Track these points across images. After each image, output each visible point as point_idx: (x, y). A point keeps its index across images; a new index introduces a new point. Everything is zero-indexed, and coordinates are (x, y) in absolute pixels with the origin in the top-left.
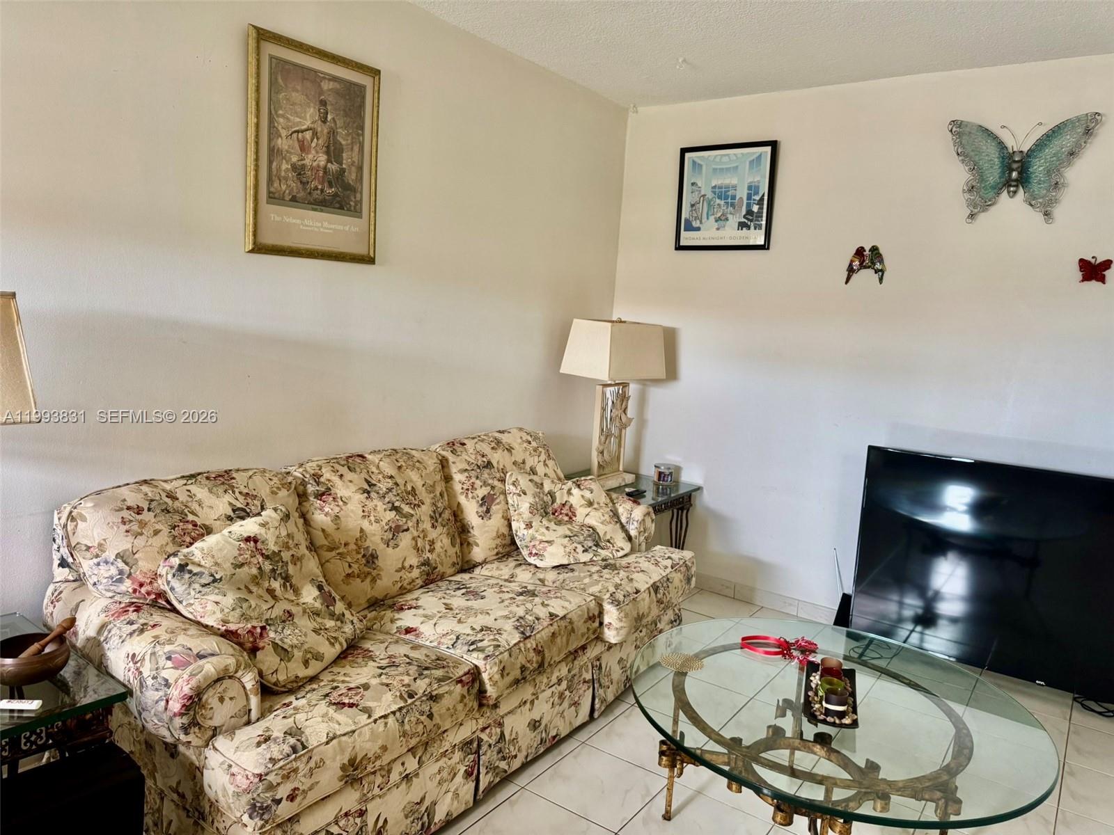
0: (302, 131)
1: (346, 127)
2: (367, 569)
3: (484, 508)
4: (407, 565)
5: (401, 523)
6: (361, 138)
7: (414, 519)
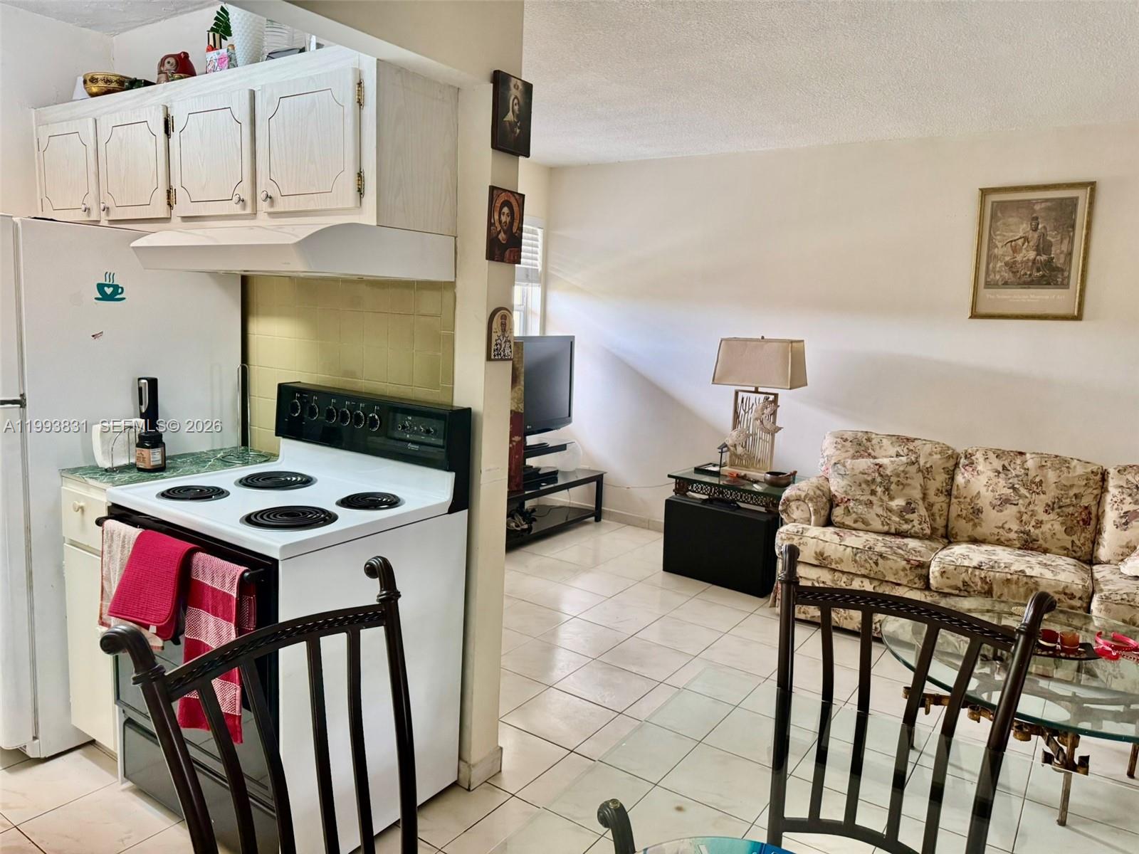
0: (1015, 241)
1: (1055, 229)
2: (971, 517)
3: (1124, 521)
4: (1007, 526)
5: (1012, 498)
6: (1072, 234)
7: (1027, 501)
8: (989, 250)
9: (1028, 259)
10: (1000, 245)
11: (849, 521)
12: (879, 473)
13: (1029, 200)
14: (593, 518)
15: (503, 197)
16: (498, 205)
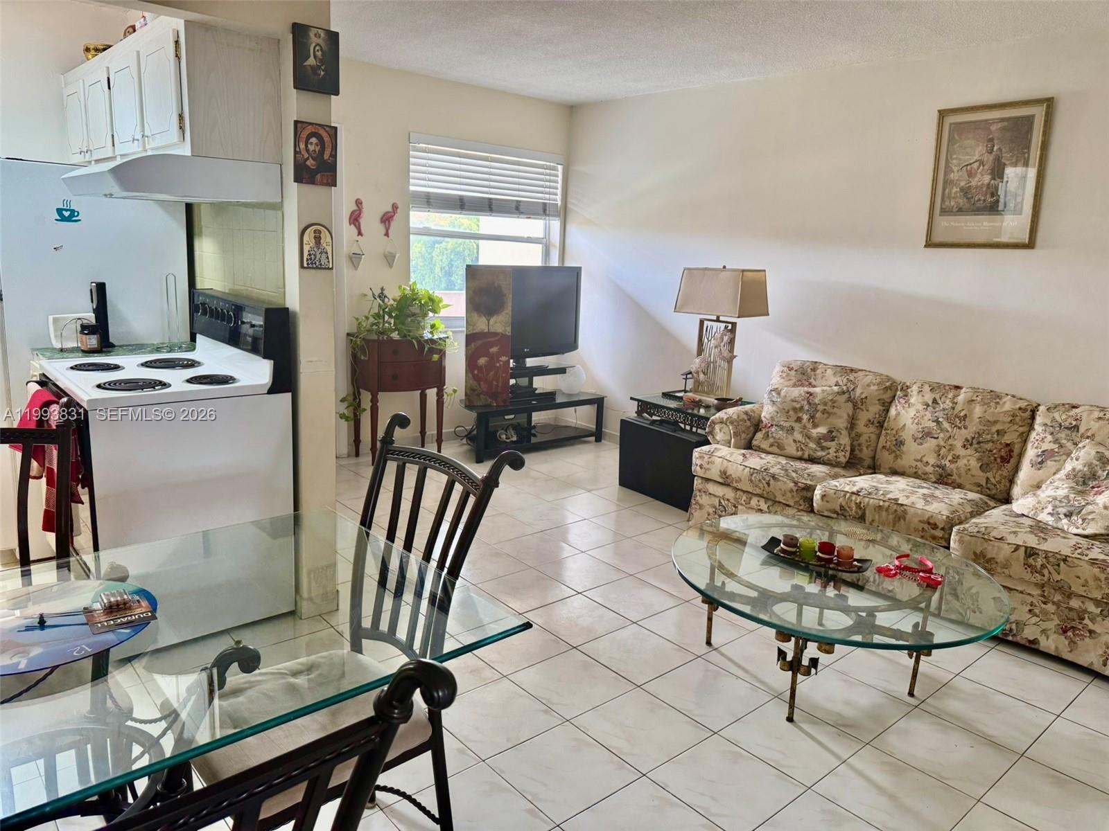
0: (971, 164)
1: (1011, 150)
2: (893, 448)
3: (1040, 460)
4: (925, 460)
5: (934, 432)
6: (1026, 155)
7: (948, 435)
8: (946, 174)
9: (983, 184)
10: (955, 169)
11: (765, 445)
12: (808, 401)
13: (986, 121)
14: (593, 439)
15: (309, 130)
16: (304, 135)
